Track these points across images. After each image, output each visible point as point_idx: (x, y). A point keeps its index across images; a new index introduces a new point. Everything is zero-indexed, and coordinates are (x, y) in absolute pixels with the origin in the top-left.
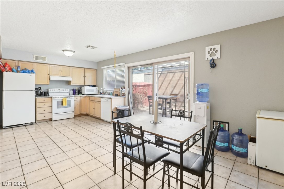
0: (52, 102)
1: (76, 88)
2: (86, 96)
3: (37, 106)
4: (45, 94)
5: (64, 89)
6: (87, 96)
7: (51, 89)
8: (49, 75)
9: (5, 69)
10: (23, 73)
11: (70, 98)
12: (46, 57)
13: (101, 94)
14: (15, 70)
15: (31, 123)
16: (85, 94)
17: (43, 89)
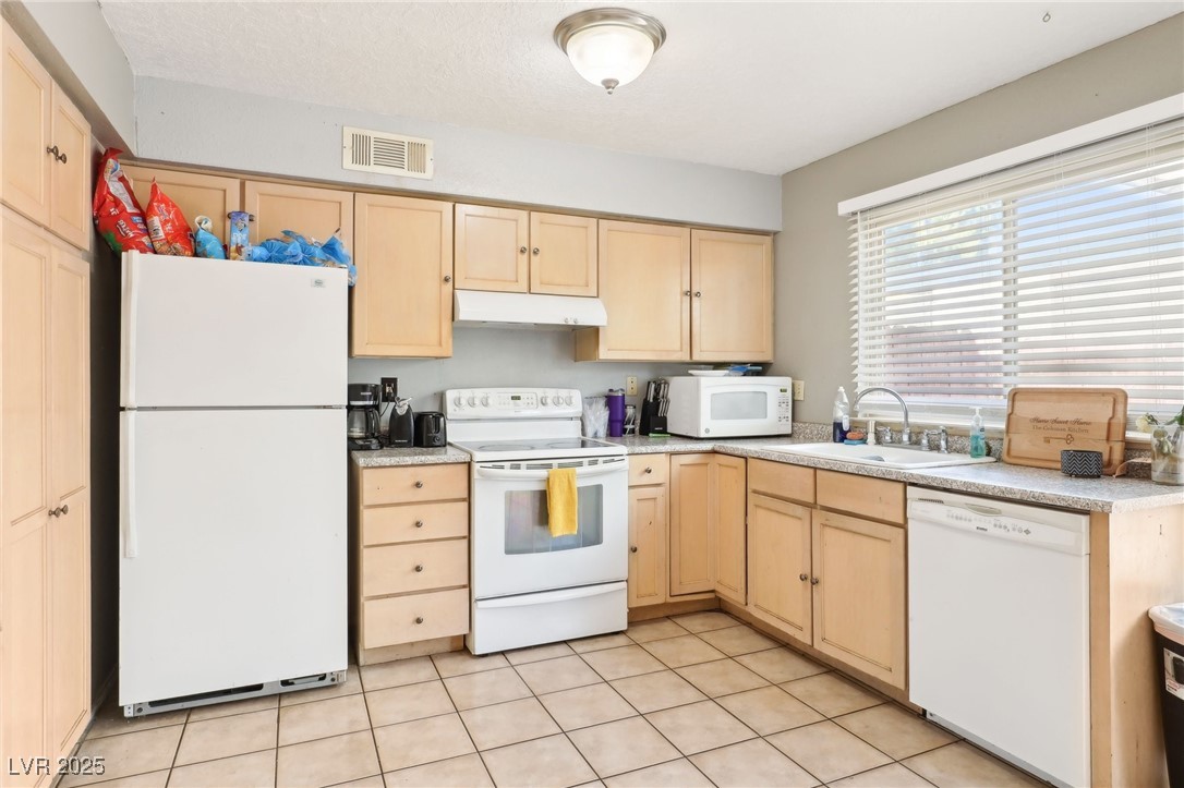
0: (469, 499)
1: (629, 385)
2: (714, 452)
3: (367, 536)
4: (422, 431)
5: (551, 393)
6: (717, 449)
7: (466, 394)
8: (446, 280)
9: (147, 232)
10: (269, 260)
11: (601, 467)
12: (429, 143)
13: (840, 434)
14: (213, 244)
15: (323, 677)
16: (703, 435)
17: (412, 397)
